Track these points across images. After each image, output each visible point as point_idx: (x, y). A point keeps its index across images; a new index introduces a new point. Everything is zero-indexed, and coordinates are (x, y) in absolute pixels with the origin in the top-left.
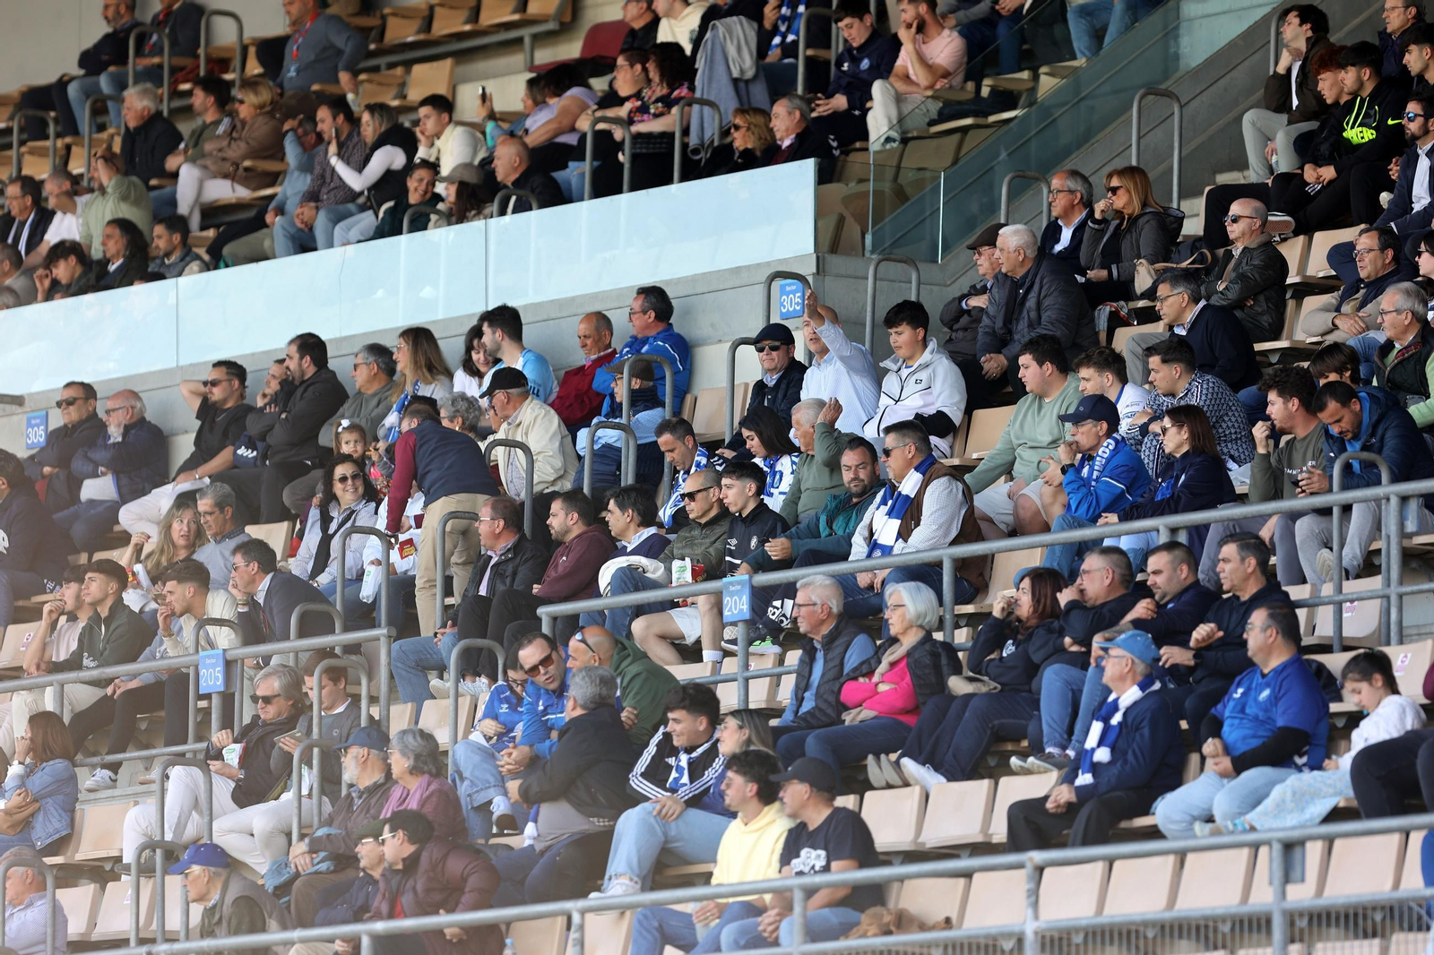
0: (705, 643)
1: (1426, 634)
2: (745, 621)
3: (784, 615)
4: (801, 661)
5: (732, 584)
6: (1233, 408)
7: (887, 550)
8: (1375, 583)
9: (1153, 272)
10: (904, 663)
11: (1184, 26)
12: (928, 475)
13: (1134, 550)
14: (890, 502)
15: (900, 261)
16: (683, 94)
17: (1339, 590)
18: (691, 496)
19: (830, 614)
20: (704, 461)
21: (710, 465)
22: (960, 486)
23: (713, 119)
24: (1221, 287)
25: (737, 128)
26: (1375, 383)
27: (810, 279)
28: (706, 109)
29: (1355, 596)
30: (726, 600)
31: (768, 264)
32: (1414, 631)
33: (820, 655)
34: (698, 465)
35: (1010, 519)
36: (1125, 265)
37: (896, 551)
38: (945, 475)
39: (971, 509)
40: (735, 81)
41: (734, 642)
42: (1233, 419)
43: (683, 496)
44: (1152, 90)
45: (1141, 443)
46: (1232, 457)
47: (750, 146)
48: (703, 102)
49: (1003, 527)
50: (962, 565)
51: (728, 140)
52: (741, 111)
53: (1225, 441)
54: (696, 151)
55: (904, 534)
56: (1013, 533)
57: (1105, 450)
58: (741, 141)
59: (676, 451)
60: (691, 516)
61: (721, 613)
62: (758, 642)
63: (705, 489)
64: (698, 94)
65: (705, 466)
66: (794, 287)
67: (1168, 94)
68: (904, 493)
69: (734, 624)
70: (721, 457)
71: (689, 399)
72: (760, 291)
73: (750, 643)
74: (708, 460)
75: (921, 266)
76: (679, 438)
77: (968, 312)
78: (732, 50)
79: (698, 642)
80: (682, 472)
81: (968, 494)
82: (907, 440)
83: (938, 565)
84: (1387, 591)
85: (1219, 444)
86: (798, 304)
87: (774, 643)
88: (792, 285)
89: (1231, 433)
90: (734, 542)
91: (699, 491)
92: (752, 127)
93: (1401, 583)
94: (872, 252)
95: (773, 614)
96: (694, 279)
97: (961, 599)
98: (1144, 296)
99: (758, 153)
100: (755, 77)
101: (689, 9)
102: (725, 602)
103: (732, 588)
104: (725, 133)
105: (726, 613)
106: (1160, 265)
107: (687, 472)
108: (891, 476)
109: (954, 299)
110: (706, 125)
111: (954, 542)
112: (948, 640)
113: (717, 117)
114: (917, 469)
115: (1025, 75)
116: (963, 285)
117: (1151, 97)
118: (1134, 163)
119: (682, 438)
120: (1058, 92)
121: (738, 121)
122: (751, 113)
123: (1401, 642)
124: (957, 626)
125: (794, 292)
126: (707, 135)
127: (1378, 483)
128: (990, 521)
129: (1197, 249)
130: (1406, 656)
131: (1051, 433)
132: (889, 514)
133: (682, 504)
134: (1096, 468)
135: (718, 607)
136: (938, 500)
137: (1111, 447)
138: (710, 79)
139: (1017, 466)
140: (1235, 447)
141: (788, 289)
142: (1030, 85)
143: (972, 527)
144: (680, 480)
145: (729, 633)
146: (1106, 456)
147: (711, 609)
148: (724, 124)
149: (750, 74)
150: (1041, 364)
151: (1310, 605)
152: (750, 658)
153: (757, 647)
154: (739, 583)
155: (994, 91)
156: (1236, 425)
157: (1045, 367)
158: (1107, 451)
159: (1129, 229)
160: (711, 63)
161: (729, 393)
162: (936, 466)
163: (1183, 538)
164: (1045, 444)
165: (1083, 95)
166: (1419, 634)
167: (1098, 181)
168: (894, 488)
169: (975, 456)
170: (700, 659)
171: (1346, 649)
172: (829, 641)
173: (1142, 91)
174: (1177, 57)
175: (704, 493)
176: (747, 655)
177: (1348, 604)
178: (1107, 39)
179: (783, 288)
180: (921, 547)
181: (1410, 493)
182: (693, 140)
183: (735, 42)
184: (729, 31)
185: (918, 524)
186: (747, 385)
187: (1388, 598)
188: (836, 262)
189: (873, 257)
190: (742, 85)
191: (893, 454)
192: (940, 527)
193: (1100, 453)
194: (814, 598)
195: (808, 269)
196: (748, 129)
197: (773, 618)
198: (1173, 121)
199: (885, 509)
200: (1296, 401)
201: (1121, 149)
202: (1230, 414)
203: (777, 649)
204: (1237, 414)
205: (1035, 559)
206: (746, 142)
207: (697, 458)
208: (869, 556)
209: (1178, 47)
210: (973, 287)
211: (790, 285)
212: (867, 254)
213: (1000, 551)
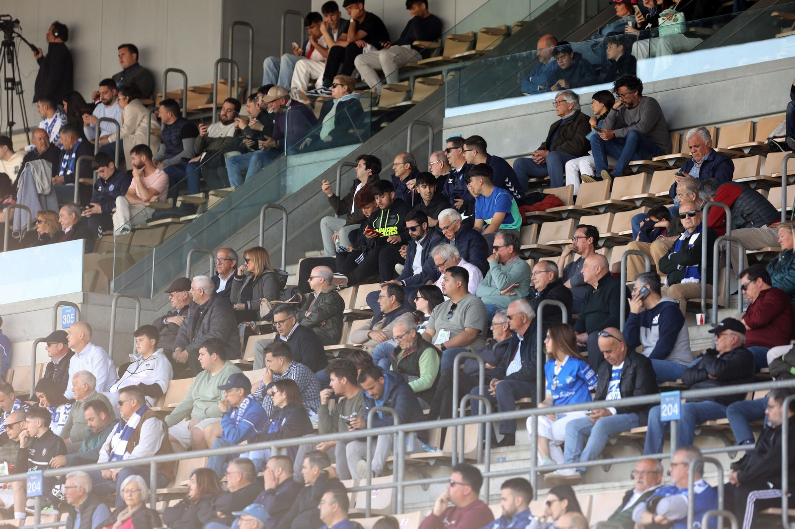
0: (16, 508)
1: (417, 508)
2: (39, 496)
3: (61, 494)
4: (68, 519)
5: (32, 475)
6: (313, 382)
7: (120, 458)
8: (389, 479)
9: (270, 305)
10: (130, 521)
11: (289, 170)
12: (143, 416)
13: (257, 460)
14: (122, 431)
15: (129, 297)
16: (9, 202)
17: (370, 482)
18: (10, 426)
19: (84, 492)
20: (19, 406)
21: (22, 409)
22: (161, 422)
23: (27, 216)
24: (308, 314)
25: (40, 222)
26: (391, 369)
27: (79, 306)
28: (23, 211)
29: (378, 487)
30: (29, 484)
31: (56, 297)
32: (410, 506)
33: (79, 516)
34: (15, 409)
35: (188, 441)
36: (254, 301)
37: (124, 458)
38: (153, 416)
39: (167, 435)
40: (39, 195)
41: (32, 508)
42: (313, 388)
43: (5, 426)
44: (271, 205)
45: (262, 400)
46: (312, 409)
47: (47, 232)
48: (21, 207)
49: (184, 446)
50: (161, 466)
51: (34, 228)
52: (41, 212)
53: (309, 400)
54: (16, 234)
55: (129, 449)
56: (190, 449)
57: (244, 404)
58: (41, 229)
59: (5, 402)
60: (10, 437)
61: (25, 491)
62: (46, 508)
63: (18, 423)
64: (18, 202)
65: (19, 409)
66: (70, 310)
67: (280, 208)
68: (130, 426)
69: (33, 498)
70: (28, 405)
71: (10, 371)
72: (51, 312)
73: (42, 508)
74: (21, 406)
75: (141, 300)
76: (7, 394)
77: (167, 325)
78: (38, 178)
79: (12, 508)
80: (6, 412)
81: (166, 427)
82: (132, 397)
83: (148, 466)
84: (396, 484)
85: (305, 401)
86: (72, 320)
87: (55, 508)
88: (69, 309)
89: (312, 395)
90: (33, 451)
91: (15, 423)
92: (48, 221)
93: (404, 479)
94: (114, 291)
95: (55, 492)
96: (14, 305)
97: (160, 485)
98: (264, 318)
99: (51, 236)
100: (51, 193)
101: (14, 156)
102: (28, 485)
103: (32, 478)
104: (33, 224)
105: (29, 491)
106: (274, 302)
107: (9, 413)
108: (122, 416)
109: (159, 318)
110: (22, 220)
111: (158, 454)
112: (153, 508)
113: (29, 215)
114: (137, 413)
115: (201, 195)
116: (164, 311)
117: (270, 209)
118: (261, 245)
119: (8, 394)
120: (219, 205)
121: (40, 218)
122: (47, 213)
123: (403, 512)
124: (158, 500)
125: (70, 313)
126: (23, 225)
127: (392, 424)
128: (177, 442)
129: (295, 293)
130: (405, 520)
131: (214, 393)
132: (122, 437)
133: (5, 430)
134: (239, 414)
135: (24, 489)
136: (149, 430)
137: (247, 403)
138: (25, 194)
139: (194, 411)
140: (314, 403)
141: (67, 311)
142: (204, 201)
143: (167, 445)
144: (5, 417)
145: (29, 503)
146: (245, 408)
147: (20, 489)
148: (32, 219)
149: (47, 191)
150: (211, 354)
151: (354, 490)
152: (42, 517)
153: (45, 511)
154: (36, 475)
155: (183, 203)
156: (315, 391)
157: (213, 356)
158: (246, 405)
159: (257, 282)
160: (26, 185)
161: (33, 369)
162: (148, 411)
163: (284, 452)
164: (210, 399)
165: (232, 207)
166: (413, 508)
167: (240, 254)
168: (124, 423)
169: (170, 406)
170: (13, 517)
171: (373, 515)
172: (84, 507)
173: (265, 206)
174: (285, 187)
175: (18, 425)
176: (40, 515)
177: (374, 491)
178: (247, 176)
179: (64, 310)
180: (139, 456)
181: (410, 430)
182: (15, 227)
183: (40, 174)
184: (37, 168)
185: (137, 444)
186: (42, 365)
187: (396, 488)
188: (93, 296)
189: (115, 294)
190: (43, 198)
191: (124, 404)
192: (150, 445)
193: (241, 406)
194: (76, 484)
195: (79, 300)
196: (46, 222)
197: (55, 495)
198: (282, 222)
199: (119, 435)
200: (345, 379)
201: (254, 237)
202: (311, 385)
203: (56, 512)
204: (315, 385)
205: (202, 463)
206: (44, 229)
207: (15, 405)
208: (110, 460)
209: (286, 182)
210: (170, 312)
211: (68, 309)
212: (111, 293)
213: (183, 459)
